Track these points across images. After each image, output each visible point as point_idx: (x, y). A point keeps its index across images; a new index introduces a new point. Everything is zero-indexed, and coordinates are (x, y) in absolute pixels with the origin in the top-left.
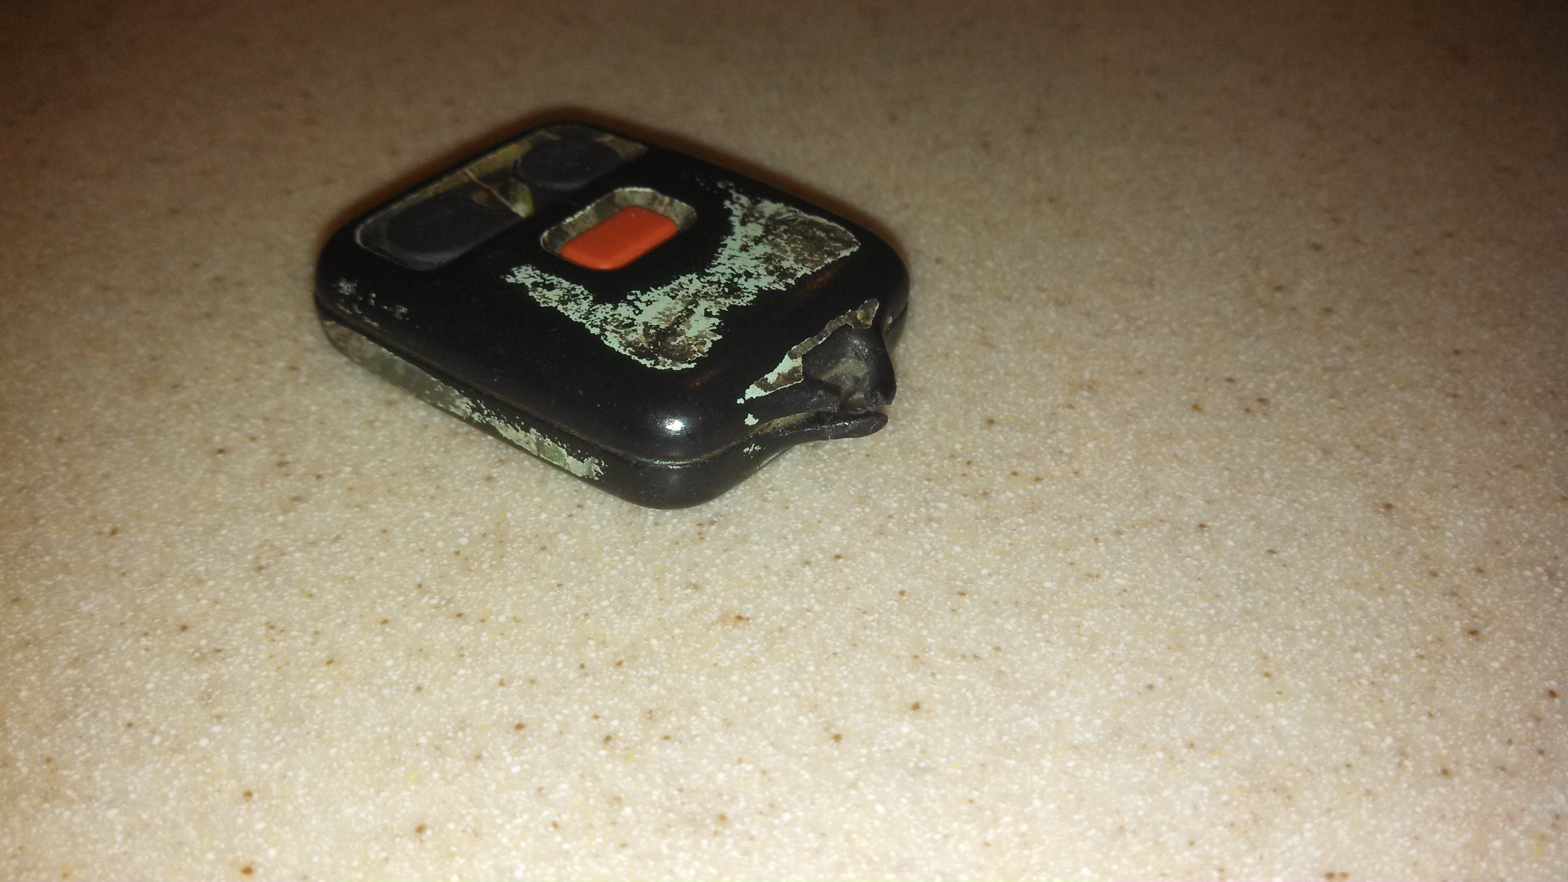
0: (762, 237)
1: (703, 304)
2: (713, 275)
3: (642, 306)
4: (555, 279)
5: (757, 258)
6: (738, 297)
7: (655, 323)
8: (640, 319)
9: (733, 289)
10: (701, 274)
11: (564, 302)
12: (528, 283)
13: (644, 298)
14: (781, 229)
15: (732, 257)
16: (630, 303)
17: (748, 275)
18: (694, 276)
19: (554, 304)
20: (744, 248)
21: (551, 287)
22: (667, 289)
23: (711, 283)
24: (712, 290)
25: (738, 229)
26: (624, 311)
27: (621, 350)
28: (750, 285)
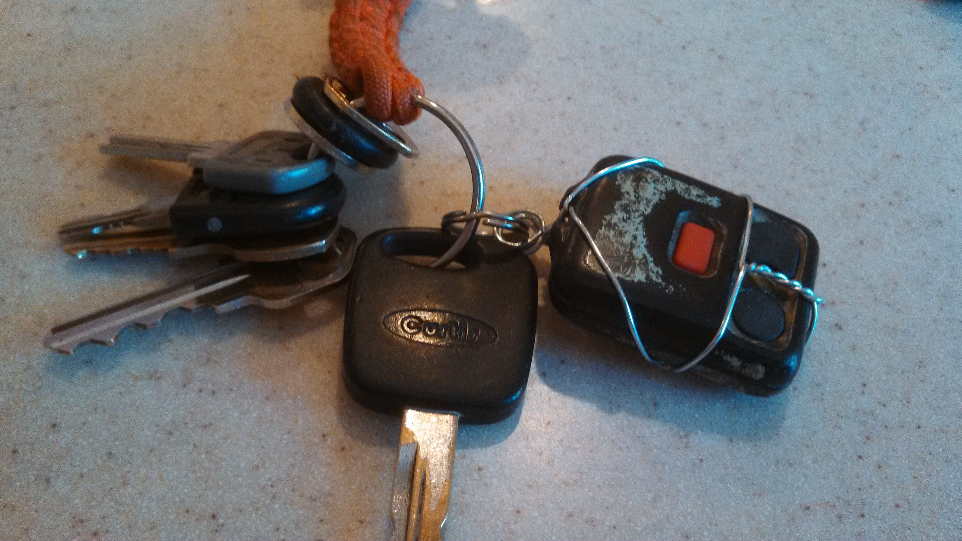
0: (631, 249)
1: (633, 198)
2: (639, 216)
3: (656, 191)
4: (699, 200)
5: (626, 232)
6: (621, 205)
7: (646, 184)
8: (652, 185)
9: (625, 209)
10: (643, 215)
11: (687, 189)
12: (709, 199)
13: (658, 196)
14: (626, 258)
15: (637, 229)
16: (662, 192)
17: (624, 220)
18: (646, 213)
19: (691, 187)
20: (635, 237)
21: (698, 196)
22: (652, 203)
23: (636, 211)
24: (634, 207)
25: (645, 251)
26: (662, 188)
27: (650, 170)
28: (621, 214)
